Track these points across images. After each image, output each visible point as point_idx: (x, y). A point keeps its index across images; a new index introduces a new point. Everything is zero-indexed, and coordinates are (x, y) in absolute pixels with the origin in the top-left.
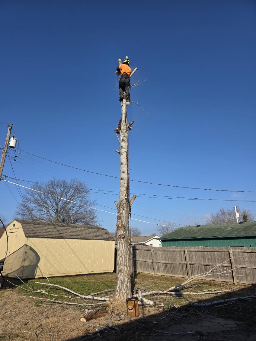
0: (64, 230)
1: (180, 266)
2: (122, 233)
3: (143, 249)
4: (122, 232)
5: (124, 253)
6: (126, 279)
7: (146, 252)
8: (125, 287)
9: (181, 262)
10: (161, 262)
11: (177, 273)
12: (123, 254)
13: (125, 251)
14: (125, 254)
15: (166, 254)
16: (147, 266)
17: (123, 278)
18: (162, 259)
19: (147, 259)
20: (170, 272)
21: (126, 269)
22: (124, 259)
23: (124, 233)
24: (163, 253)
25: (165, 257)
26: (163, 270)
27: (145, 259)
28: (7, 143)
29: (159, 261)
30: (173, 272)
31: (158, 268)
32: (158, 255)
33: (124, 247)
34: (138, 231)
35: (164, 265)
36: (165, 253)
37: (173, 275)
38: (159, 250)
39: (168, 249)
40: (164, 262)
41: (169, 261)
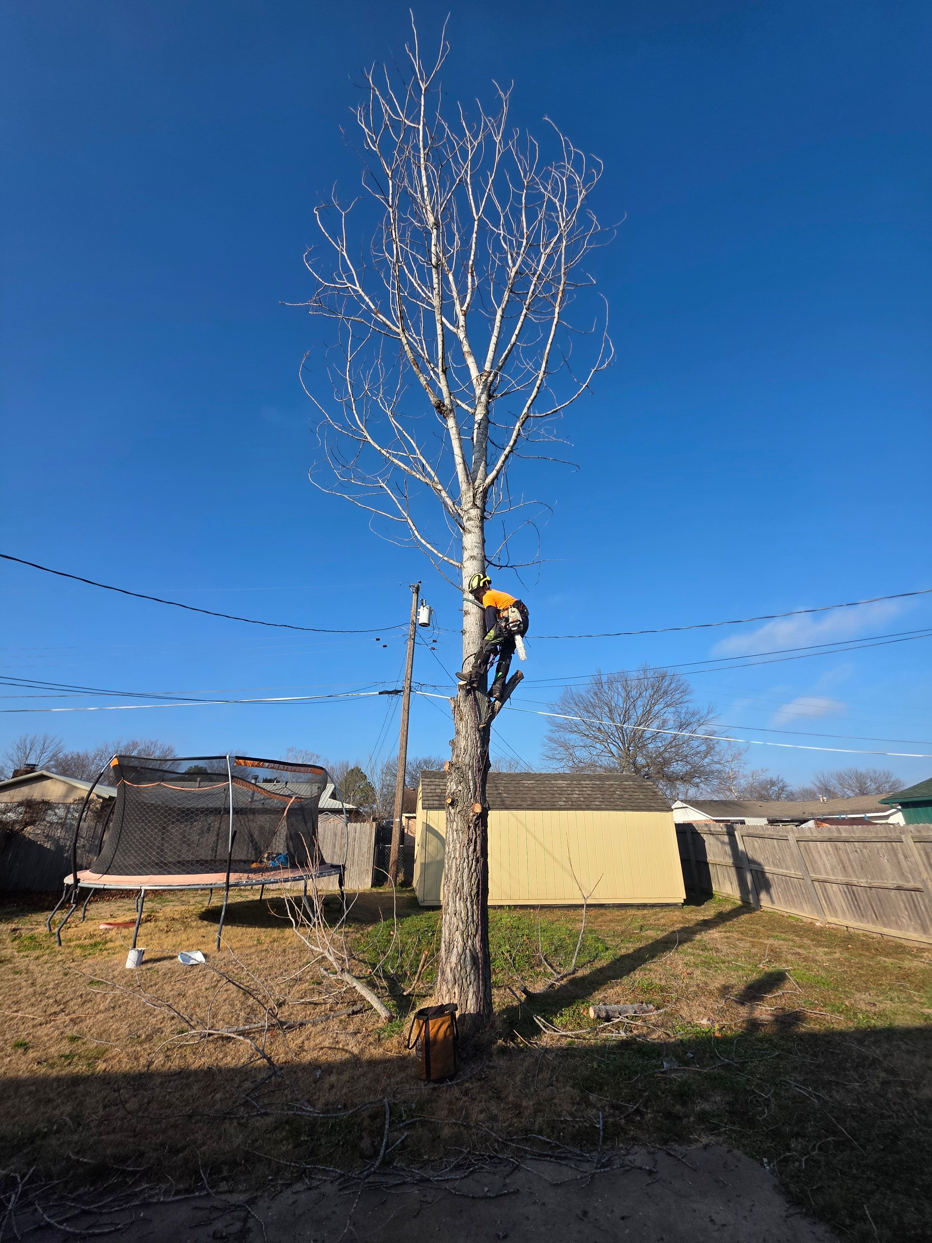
0: (521, 789)
1: (904, 898)
2: (452, 791)
3: (766, 836)
4: (455, 787)
5: (455, 854)
6: (458, 936)
7: (778, 844)
8: (453, 965)
9: (901, 883)
10: (832, 878)
11: (897, 923)
12: (453, 856)
13: (458, 846)
14: (457, 855)
15: (840, 852)
16: (792, 891)
17: (449, 934)
18: (832, 870)
19: (787, 869)
20: (871, 916)
21: (460, 905)
22: (454, 870)
23: (460, 788)
24: (830, 849)
25: (841, 860)
26: (845, 908)
27: (782, 868)
28: (414, 618)
29: (823, 876)
30: (885, 919)
31: (828, 899)
32: (816, 856)
33: (455, 833)
34: (893, 779)
35: (846, 890)
36: (837, 849)
37: (885, 930)
38: (814, 839)
39: (844, 834)
40: (841, 878)
41: (857, 878)
